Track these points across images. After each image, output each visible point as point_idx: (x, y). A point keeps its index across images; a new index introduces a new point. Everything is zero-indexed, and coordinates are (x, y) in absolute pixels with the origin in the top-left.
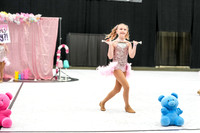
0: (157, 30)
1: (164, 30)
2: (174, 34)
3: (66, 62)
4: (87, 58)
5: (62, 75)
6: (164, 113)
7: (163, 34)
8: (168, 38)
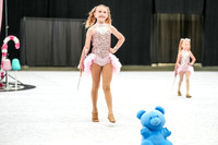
0: (154, 11)
1: (164, 12)
2: (178, 17)
3: (16, 61)
4: (52, 53)
5: (10, 80)
6: (145, 135)
7: (163, 17)
8: (170, 23)
